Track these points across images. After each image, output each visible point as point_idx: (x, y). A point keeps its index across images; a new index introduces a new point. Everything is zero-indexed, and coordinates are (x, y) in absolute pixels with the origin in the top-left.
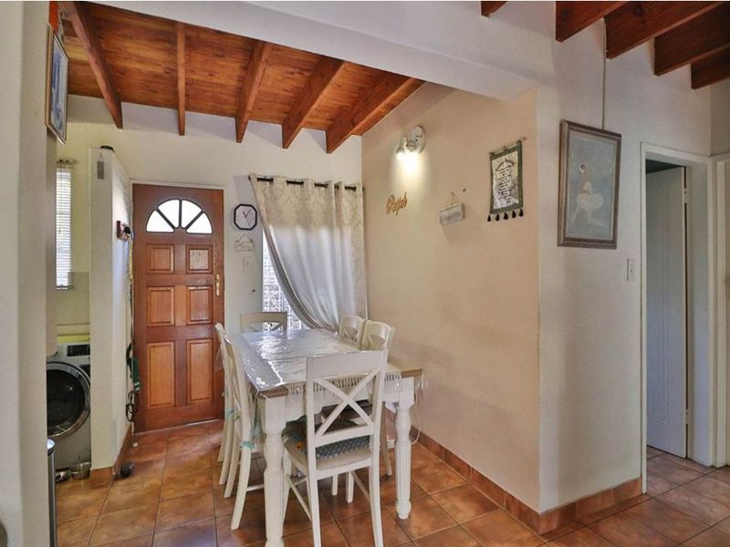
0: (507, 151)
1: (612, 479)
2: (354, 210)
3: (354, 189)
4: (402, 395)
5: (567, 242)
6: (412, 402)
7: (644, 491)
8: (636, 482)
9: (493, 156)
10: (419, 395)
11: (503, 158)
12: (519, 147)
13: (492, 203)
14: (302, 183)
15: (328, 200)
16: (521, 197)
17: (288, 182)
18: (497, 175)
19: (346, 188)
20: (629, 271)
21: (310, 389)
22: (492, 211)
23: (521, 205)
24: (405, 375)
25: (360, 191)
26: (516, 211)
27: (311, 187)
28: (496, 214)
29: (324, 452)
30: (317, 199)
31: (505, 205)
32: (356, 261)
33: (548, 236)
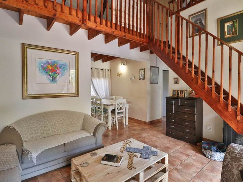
0: (142, 69)
1: (158, 118)
2: (108, 74)
3: (108, 70)
4: (127, 106)
5: (151, 83)
6: (128, 107)
7: (162, 120)
8: (161, 119)
9: (140, 70)
10: (129, 106)
11: (142, 70)
12: (144, 69)
13: (140, 77)
14: (98, 69)
15: (103, 73)
16: (144, 76)
17: (95, 69)
18: (141, 73)
19: (107, 70)
20: (160, 87)
21: (116, 104)
22: (140, 78)
23: (145, 78)
24: (128, 103)
25: (110, 71)
26: (144, 79)
27: (100, 70)
28: (140, 79)
29: (118, 113)
30: (101, 72)
31: (142, 77)
32: (109, 85)
33: (148, 82)
